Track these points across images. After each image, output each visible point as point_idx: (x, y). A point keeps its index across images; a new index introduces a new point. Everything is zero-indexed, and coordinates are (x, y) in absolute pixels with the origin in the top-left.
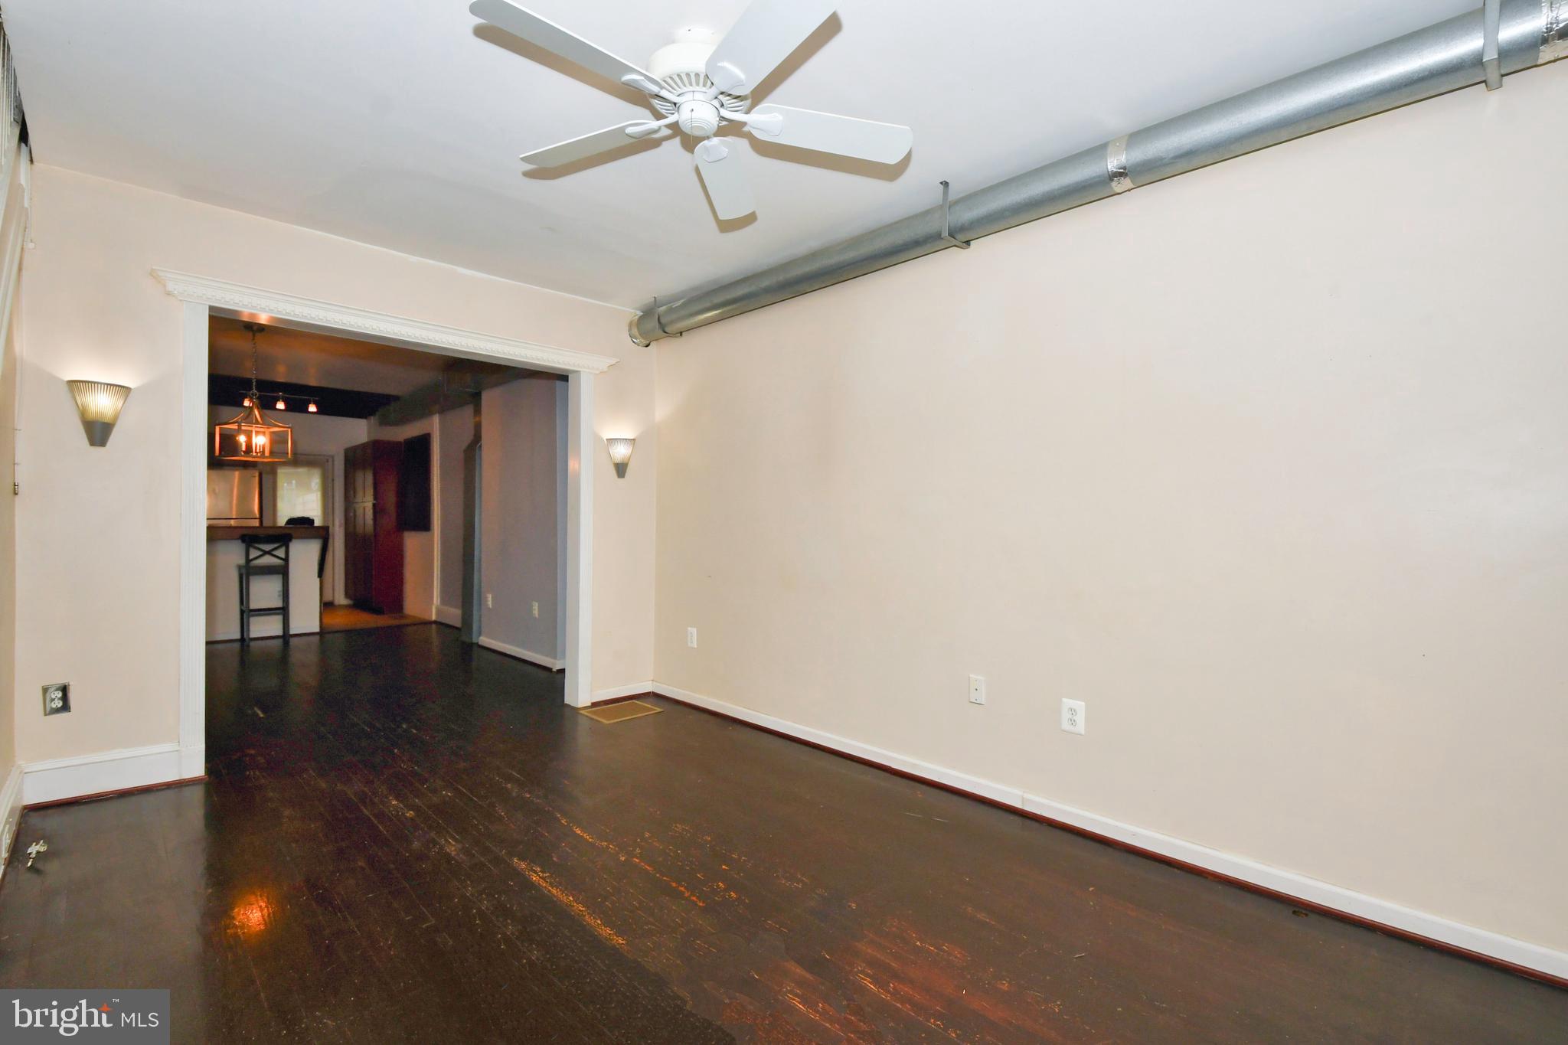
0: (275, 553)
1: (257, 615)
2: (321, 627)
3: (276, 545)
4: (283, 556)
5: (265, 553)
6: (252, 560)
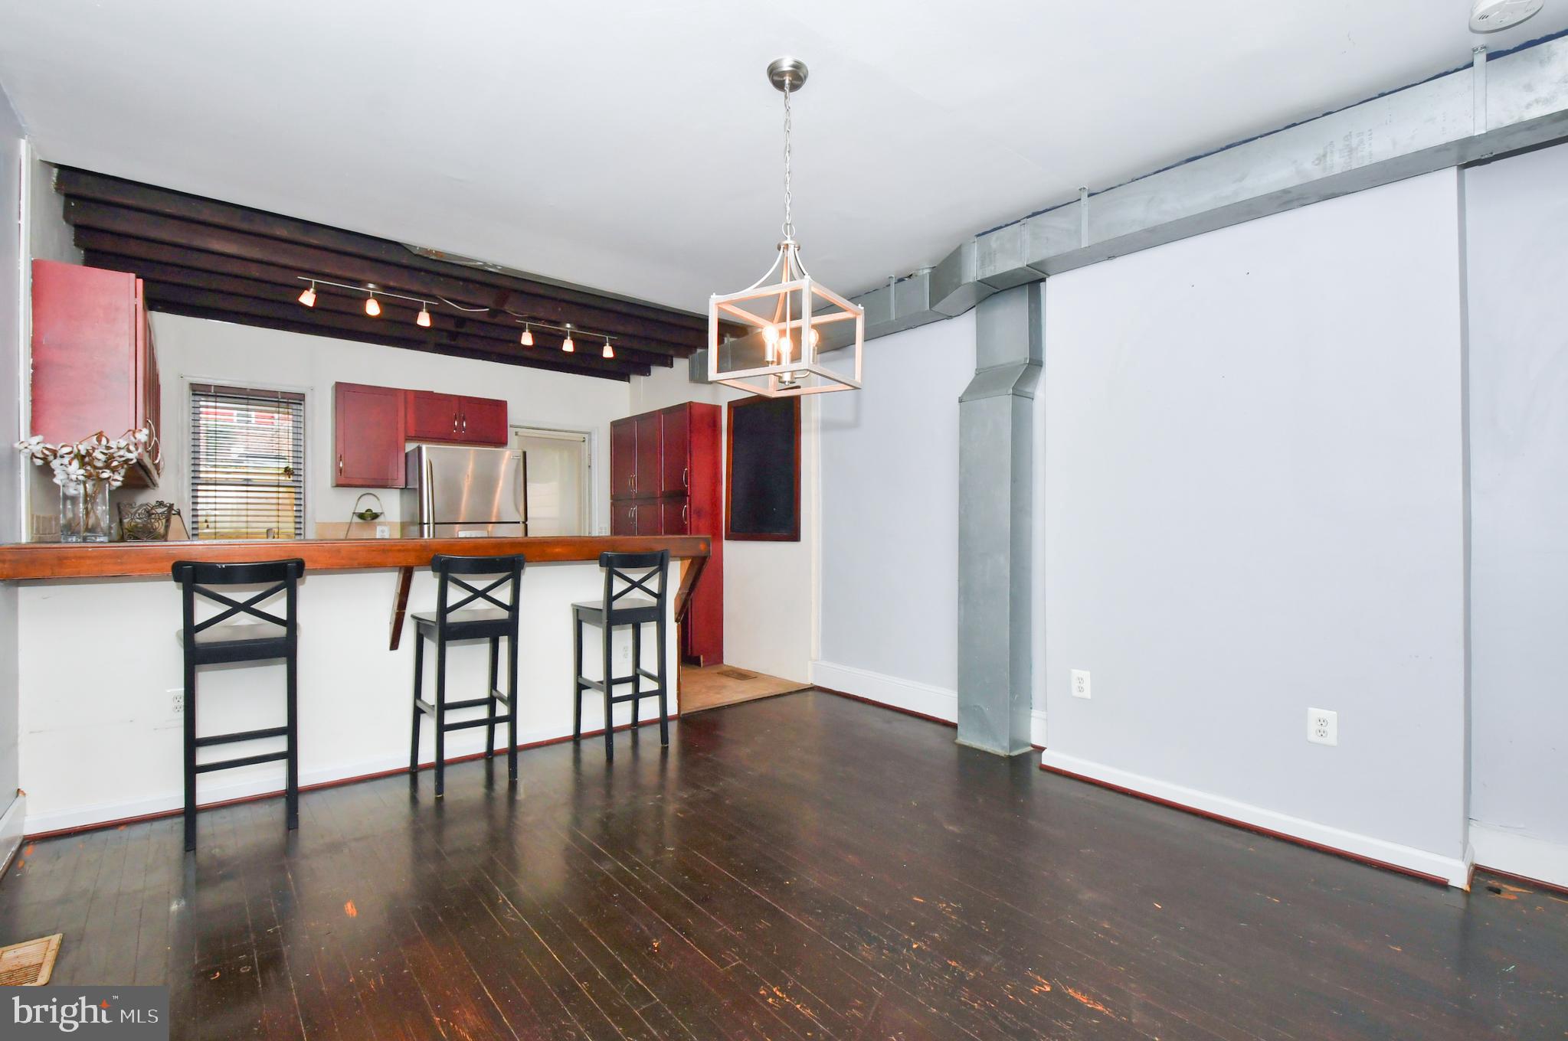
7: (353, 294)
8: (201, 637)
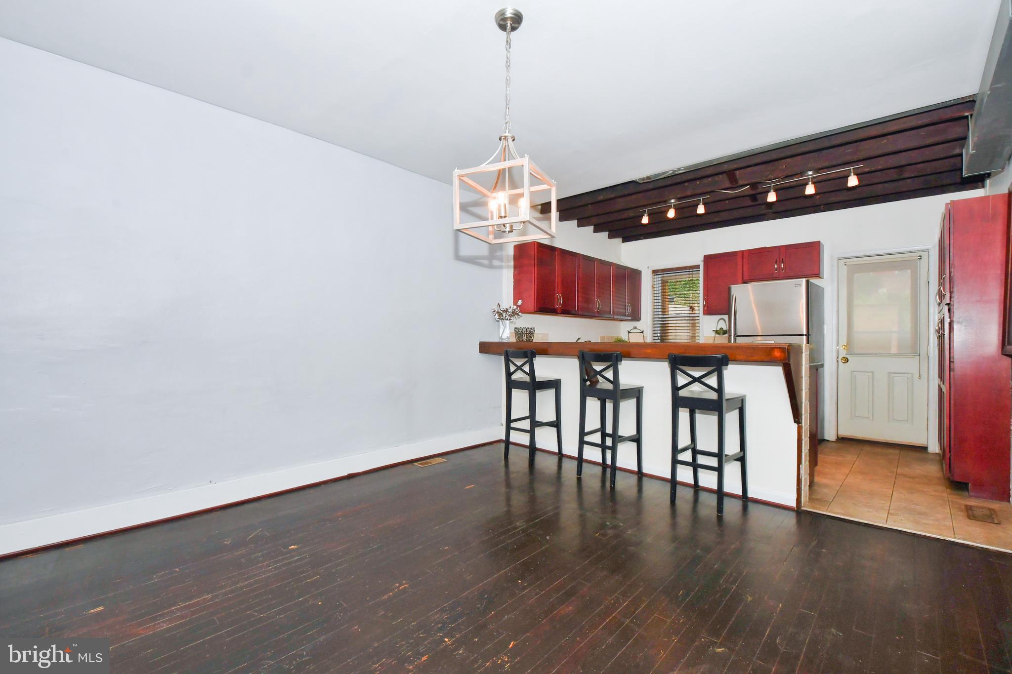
7: (657, 210)
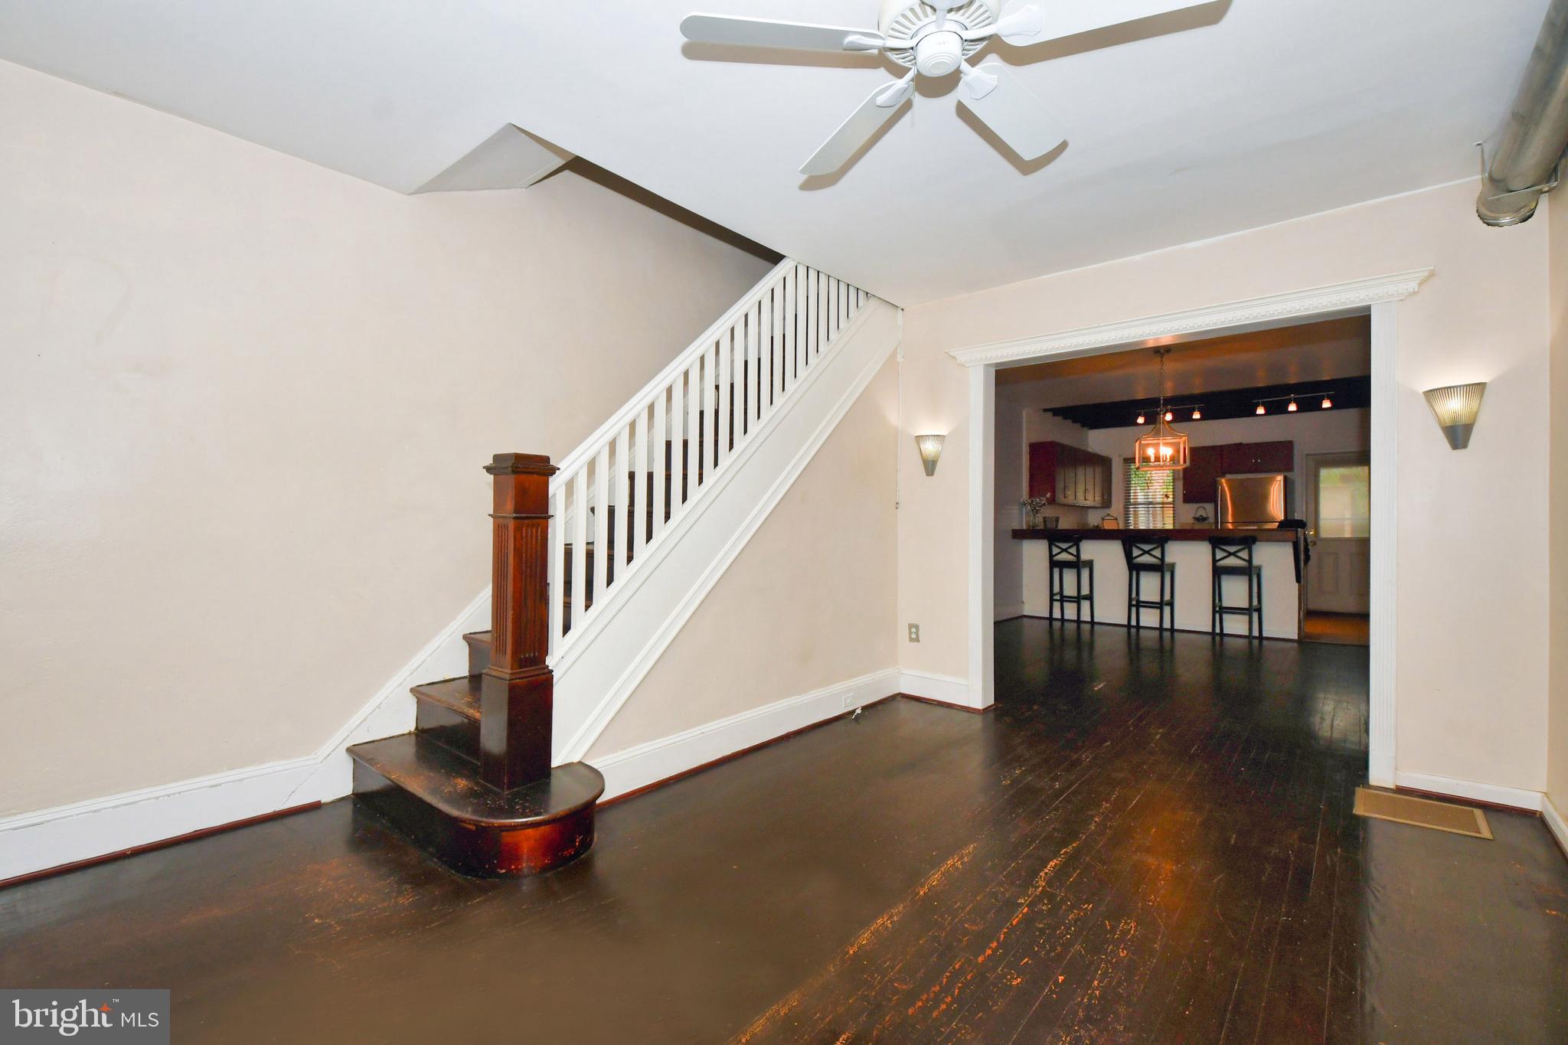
0: (1239, 554)
1: (1230, 613)
2: (1299, 634)
3: (1240, 547)
4: (1247, 558)
5: (1230, 554)
6: (1219, 560)
8: (1055, 558)
